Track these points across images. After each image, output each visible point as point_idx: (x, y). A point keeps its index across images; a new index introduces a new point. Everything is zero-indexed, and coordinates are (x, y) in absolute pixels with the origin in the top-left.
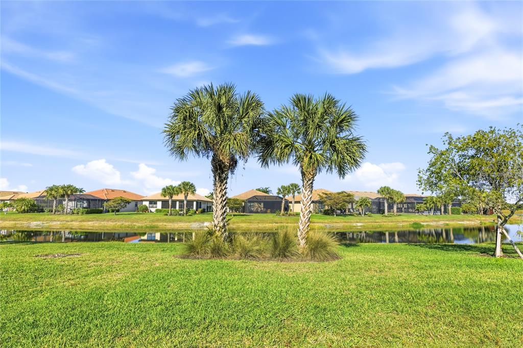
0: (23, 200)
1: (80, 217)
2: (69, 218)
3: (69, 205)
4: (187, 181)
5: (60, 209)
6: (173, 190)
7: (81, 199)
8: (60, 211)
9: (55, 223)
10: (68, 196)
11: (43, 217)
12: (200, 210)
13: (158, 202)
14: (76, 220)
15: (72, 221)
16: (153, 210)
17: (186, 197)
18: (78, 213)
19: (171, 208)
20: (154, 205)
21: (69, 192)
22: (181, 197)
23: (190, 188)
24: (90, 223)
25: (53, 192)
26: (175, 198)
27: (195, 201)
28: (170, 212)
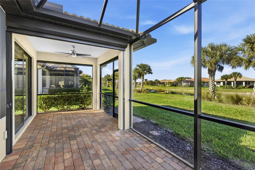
0: (170, 82)
1: (187, 88)
2: (183, 88)
3: (184, 84)
4: (236, 72)
5: (181, 85)
6: (228, 77)
7: (187, 82)
8: (181, 86)
9: (179, 90)
10: (183, 81)
11: (176, 88)
12: (248, 86)
13: (221, 82)
14: (185, 89)
15: (184, 89)
16: (219, 86)
17: (235, 80)
18: (186, 87)
19: (227, 85)
20: (219, 84)
21: (183, 80)
22: (233, 79)
23: (237, 75)
24: (190, 90)
25: (178, 80)
26: (229, 80)
27: (244, 81)
28: (226, 87)
